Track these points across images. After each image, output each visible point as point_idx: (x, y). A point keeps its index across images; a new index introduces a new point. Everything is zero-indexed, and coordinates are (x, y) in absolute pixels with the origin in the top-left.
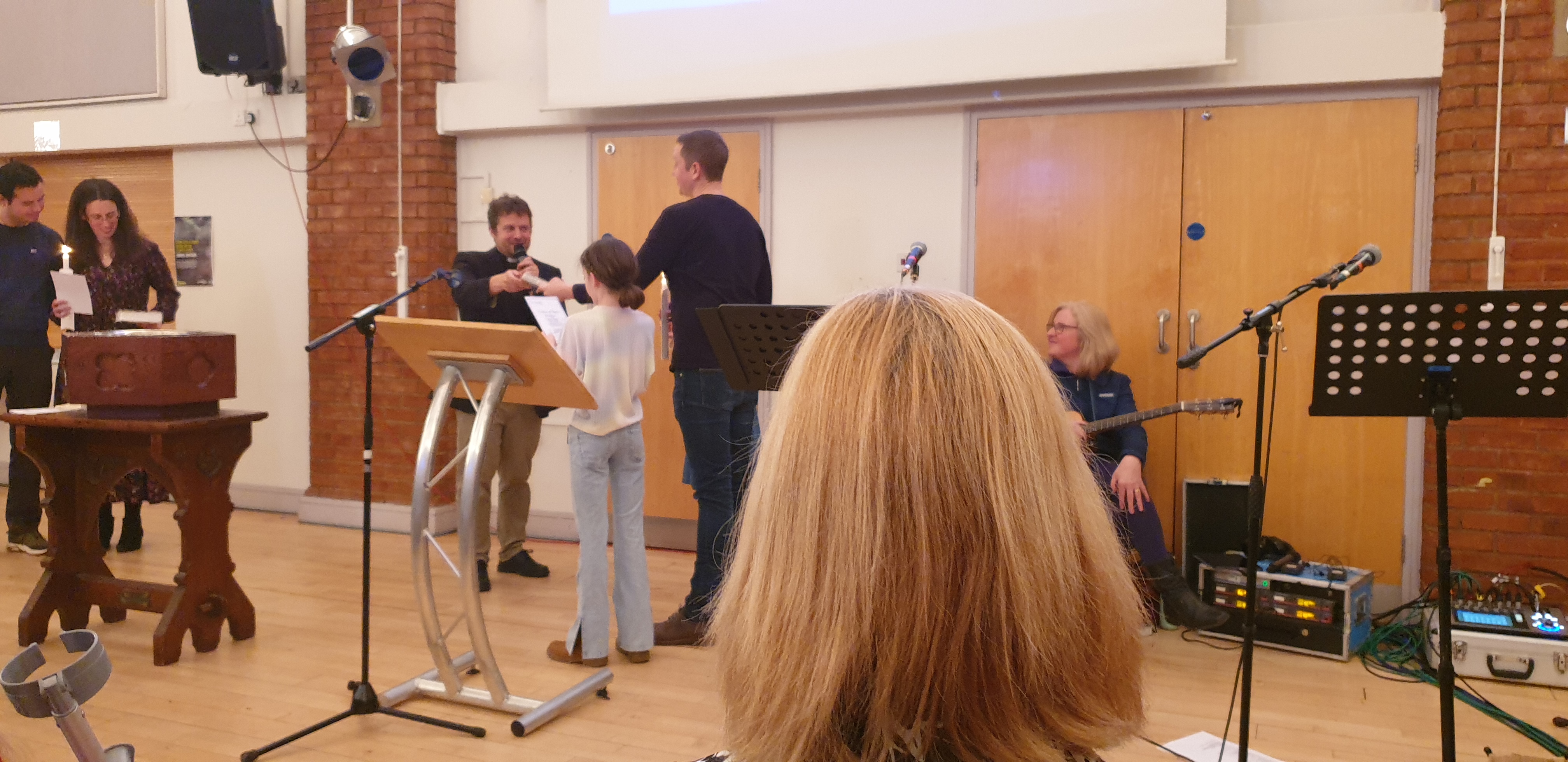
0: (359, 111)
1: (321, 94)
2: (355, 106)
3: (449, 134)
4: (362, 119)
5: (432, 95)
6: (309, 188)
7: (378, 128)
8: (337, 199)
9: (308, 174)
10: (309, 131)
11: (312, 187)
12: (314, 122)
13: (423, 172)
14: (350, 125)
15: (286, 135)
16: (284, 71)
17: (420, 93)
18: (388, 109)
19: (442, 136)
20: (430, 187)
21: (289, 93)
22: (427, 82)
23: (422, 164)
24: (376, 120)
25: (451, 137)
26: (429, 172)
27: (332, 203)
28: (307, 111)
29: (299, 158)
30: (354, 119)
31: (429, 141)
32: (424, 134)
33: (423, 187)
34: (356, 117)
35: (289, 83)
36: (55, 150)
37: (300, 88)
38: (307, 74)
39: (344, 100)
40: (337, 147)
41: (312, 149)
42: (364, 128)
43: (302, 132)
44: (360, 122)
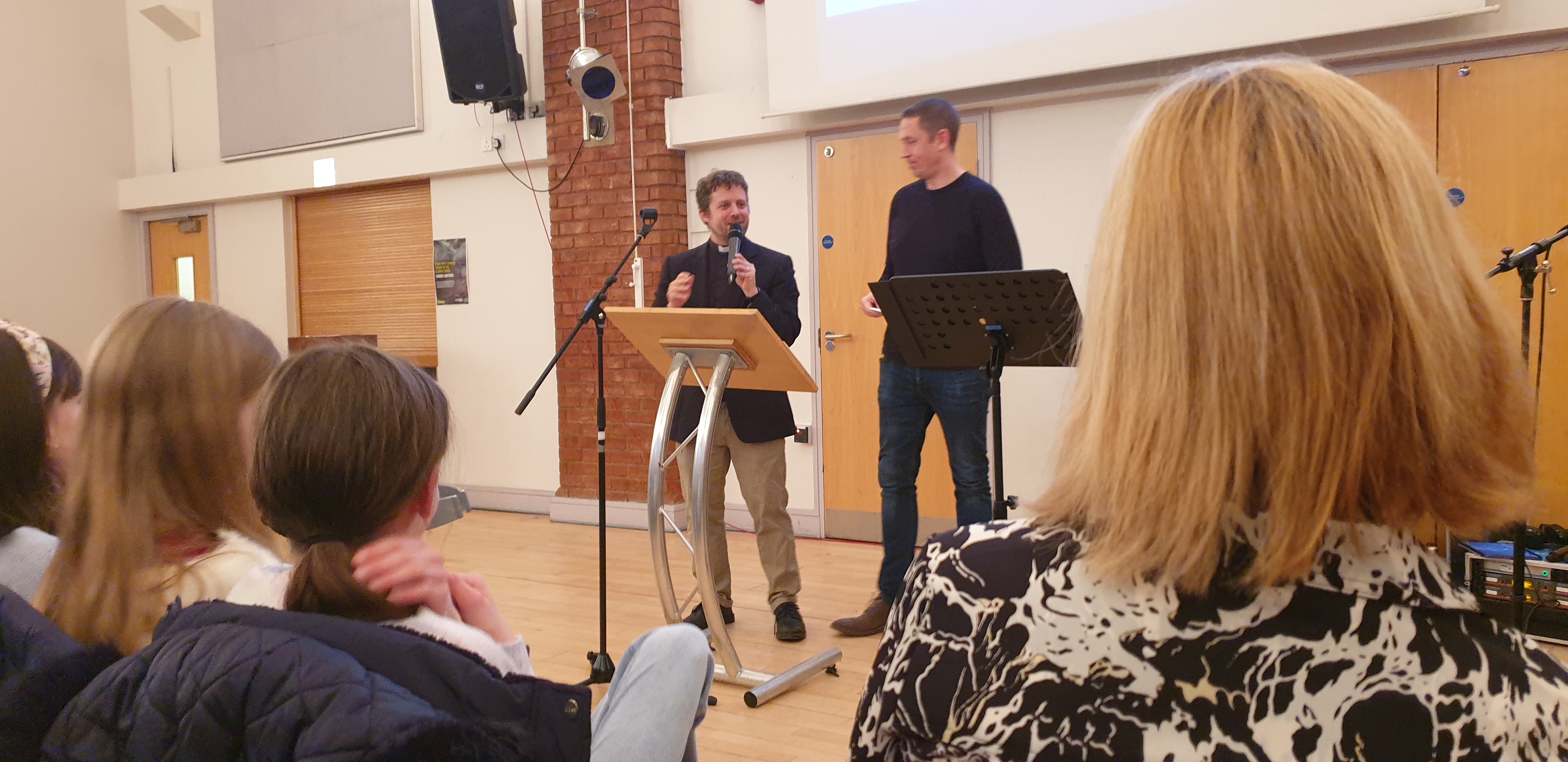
0: (593, 131)
1: (560, 117)
2: (590, 126)
3: (677, 148)
4: (597, 138)
5: (662, 111)
6: (551, 207)
7: (613, 145)
8: (577, 216)
9: (550, 194)
10: (549, 153)
12: (555, 145)
13: (655, 186)
14: (586, 145)
15: (529, 158)
16: (526, 96)
17: (650, 110)
18: (621, 127)
19: (670, 150)
20: (662, 200)
21: (531, 118)
22: (656, 99)
23: (654, 178)
24: (610, 138)
25: (680, 151)
26: (660, 185)
27: (573, 220)
28: (547, 133)
29: (542, 179)
30: (590, 139)
31: (660, 155)
32: (655, 150)
33: (655, 200)
34: (592, 136)
35: (530, 108)
36: (332, 185)
37: (540, 113)
38: (547, 98)
39: (581, 120)
40: (576, 167)
41: (554, 170)
42: (599, 147)
43: (543, 154)
44: (596, 141)
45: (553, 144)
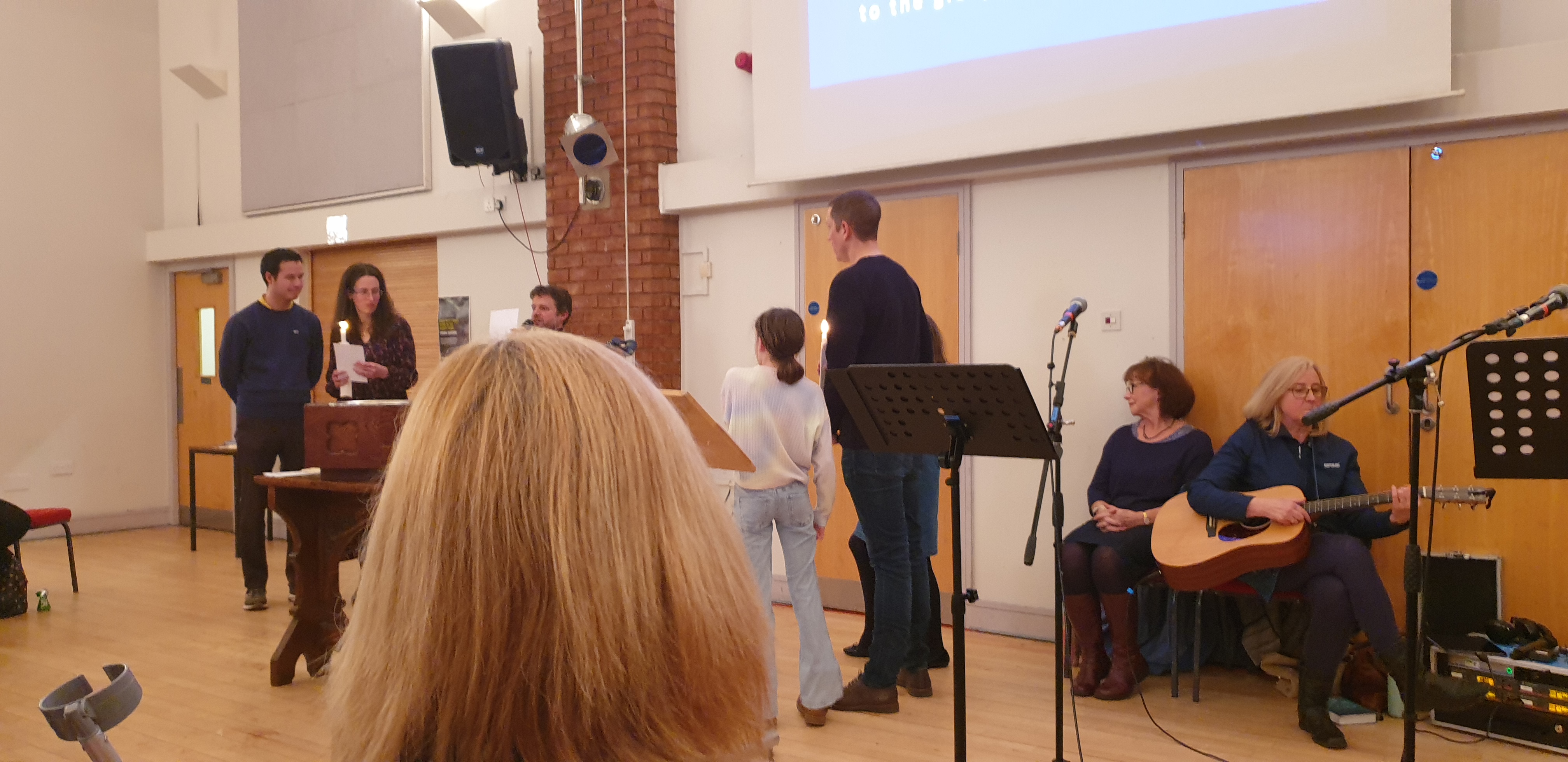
0: (590, 195)
1: (559, 180)
2: (586, 190)
3: (670, 213)
4: (594, 202)
5: (655, 177)
6: (548, 268)
7: (608, 209)
8: (573, 278)
9: (548, 255)
10: (548, 215)
11: (552, 267)
13: (647, 250)
14: (584, 208)
15: (529, 219)
16: (528, 158)
17: (643, 175)
18: (616, 191)
19: (664, 215)
20: (654, 263)
21: (532, 180)
22: (651, 165)
23: (647, 242)
24: (606, 202)
25: (674, 216)
26: (652, 249)
28: (547, 196)
29: (540, 240)
30: (586, 203)
31: (653, 220)
32: (648, 214)
33: (647, 264)
34: (588, 201)
35: (532, 171)
36: (343, 242)
37: (542, 175)
38: (547, 161)
39: (578, 184)
40: (572, 230)
41: (552, 231)
42: (595, 210)
43: (543, 217)
44: (592, 205)
45: (551, 207)
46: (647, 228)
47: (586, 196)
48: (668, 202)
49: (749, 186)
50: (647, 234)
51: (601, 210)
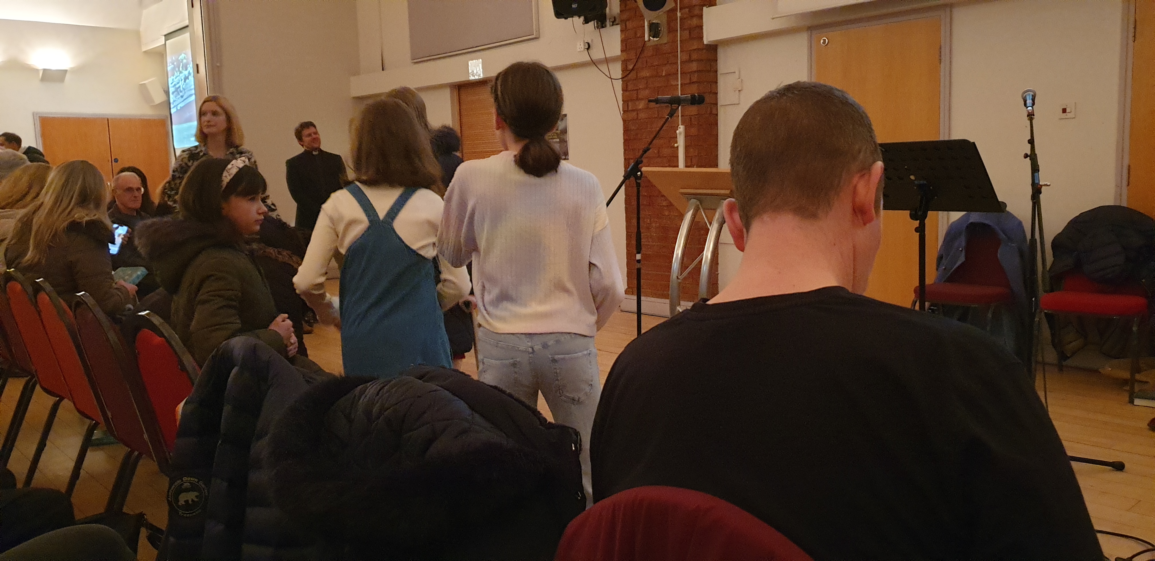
0: (652, 34)
1: (629, 25)
2: (650, 30)
3: (711, 43)
4: (655, 39)
5: (701, 17)
6: (622, 91)
7: (665, 44)
8: (640, 96)
9: (622, 81)
10: (622, 51)
11: (625, 90)
12: (626, 45)
13: (695, 72)
14: (648, 44)
15: (609, 55)
16: (607, 11)
17: (692, 16)
19: (707, 45)
20: (699, 82)
21: (610, 26)
22: (697, 8)
23: (694, 66)
24: (664, 39)
25: (713, 45)
26: (698, 71)
27: (638, 99)
28: (621, 37)
29: (617, 70)
30: (649, 40)
31: (698, 49)
32: (695, 45)
33: (694, 82)
34: (651, 38)
35: (609, 19)
36: (480, 78)
37: (617, 22)
38: (620, 11)
39: (644, 26)
40: (640, 61)
41: (625, 63)
42: (657, 45)
43: (619, 53)
44: (654, 41)
45: (624, 45)
46: (695, 56)
47: (650, 36)
48: (709, 36)
49: (773, 19)
50: (695, 61)
51: (661, 44)
